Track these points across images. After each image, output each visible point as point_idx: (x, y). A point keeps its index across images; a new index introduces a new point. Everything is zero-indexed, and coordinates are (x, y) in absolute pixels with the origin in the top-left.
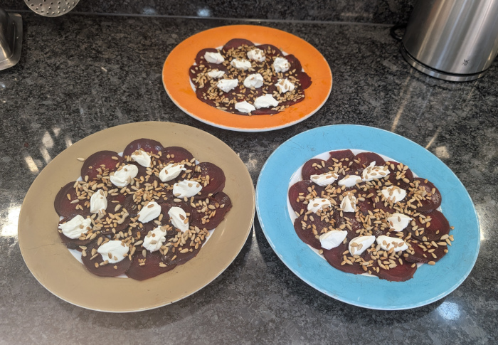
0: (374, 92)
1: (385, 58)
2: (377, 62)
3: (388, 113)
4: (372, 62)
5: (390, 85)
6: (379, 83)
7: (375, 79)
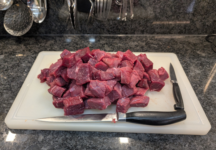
0: (196, 66)
1: (198, 50)
2: (194, 52)
3: (206, 76)
4: (192, 52)
5: (204, 62)
6: (198, 62)
7: (195, 60)
